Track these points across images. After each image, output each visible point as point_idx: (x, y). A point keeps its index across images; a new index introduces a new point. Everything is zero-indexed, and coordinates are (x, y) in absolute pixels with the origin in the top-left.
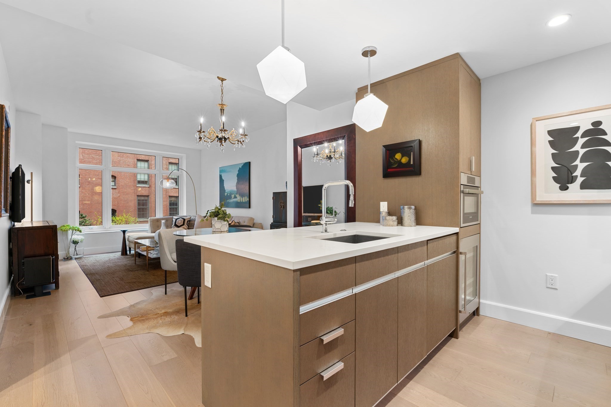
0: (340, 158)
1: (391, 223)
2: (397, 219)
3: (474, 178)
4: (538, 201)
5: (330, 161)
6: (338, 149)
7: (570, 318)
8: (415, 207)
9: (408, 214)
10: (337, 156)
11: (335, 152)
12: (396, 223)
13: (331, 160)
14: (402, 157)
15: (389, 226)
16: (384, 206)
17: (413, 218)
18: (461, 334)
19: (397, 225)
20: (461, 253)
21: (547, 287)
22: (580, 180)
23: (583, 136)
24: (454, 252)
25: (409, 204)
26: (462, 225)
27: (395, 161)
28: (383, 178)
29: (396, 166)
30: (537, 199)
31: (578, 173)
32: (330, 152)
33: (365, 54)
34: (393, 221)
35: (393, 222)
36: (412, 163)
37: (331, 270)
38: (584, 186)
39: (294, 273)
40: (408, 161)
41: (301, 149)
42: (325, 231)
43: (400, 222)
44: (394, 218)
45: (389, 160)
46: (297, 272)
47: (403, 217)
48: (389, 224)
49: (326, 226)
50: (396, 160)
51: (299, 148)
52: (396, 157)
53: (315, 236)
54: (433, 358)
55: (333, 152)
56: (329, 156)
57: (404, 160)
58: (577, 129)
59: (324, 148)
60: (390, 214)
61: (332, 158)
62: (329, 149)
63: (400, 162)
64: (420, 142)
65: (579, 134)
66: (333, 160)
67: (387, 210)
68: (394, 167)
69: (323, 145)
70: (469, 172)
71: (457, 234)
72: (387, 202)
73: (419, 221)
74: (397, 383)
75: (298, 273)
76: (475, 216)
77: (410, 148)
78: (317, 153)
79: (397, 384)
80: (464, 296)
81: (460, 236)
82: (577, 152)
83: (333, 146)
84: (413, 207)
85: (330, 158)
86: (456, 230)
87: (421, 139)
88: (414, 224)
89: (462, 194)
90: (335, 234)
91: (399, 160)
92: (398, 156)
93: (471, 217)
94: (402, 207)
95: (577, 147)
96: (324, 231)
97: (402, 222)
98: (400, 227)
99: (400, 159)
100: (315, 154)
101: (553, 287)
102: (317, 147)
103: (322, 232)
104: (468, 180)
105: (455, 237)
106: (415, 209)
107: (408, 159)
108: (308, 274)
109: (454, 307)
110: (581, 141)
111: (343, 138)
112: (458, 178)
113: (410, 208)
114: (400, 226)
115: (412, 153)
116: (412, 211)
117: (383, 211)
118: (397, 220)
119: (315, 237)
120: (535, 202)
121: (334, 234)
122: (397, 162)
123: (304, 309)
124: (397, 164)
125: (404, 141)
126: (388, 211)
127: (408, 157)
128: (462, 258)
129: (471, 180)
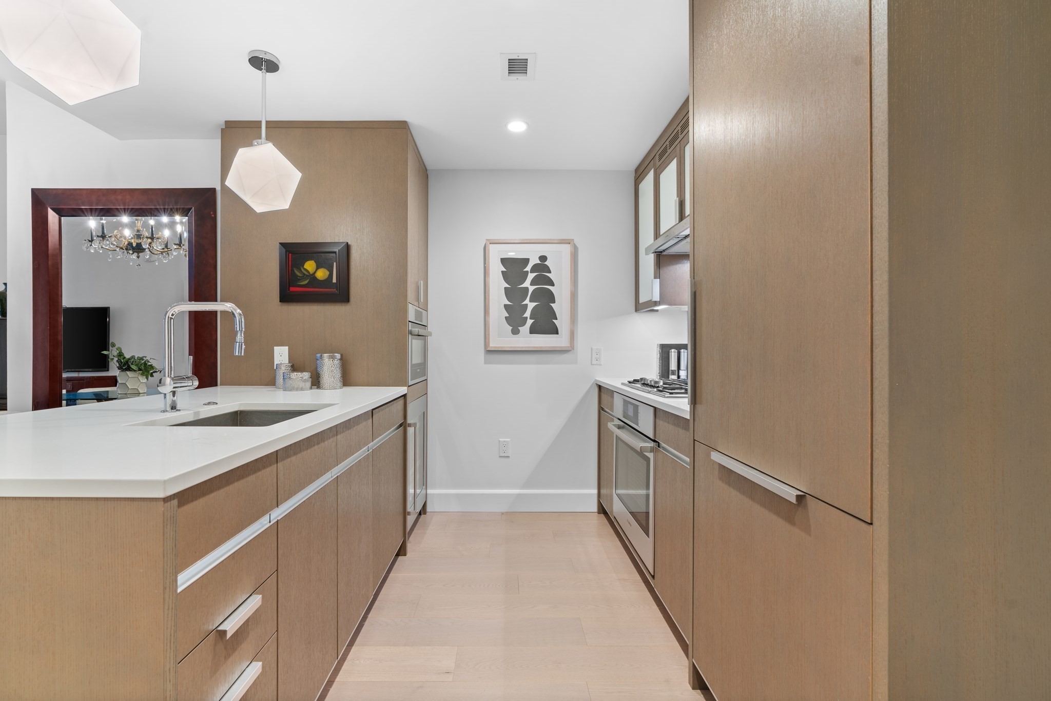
0: (162, 253)
1: (302, 384)
2: (311, 377)
3: (422, 312)
4: (492, 347)
5: (138, 257)
6: (160, 233)
7: (521, 489)
8: (342, 355)
9: (330, 367)
10: (158, 247)
11: (152, 238)
12: (309, 384)
13: (140, 254)
14: (317, 268)
15: (297, 390)
16: (281, 355)
17: (338, 374)
18: (409, 546)
19: (311, 388)
20: (410, 425)
21: (500, 457)
22: (530, 322)
23: (533, 271)
24: (401, 425)
25: (332, 351)
26: (411, 383)
27: (304, 274)
28: (280, 302)
29: (306, 282)
30: (491, 346)
31: (528, 314)
32: (139, 236)
33: (257, 62)
34: (305, 381)
35: (304, 384)
36: (334, 280)
37: (236, 484)
38: (533, 330)
39: (166, 504)
40: (327, 276)
41: (57, 216)
42: (172, 409)
43: (316, 382)
44: (306, 375)
45: (292, 270)
46: (172, 502)
47: (321, 372)
48: (296, 386)
49: (174, 396)
50: (306, 273)
51: (52, 216)
52: (305, 267)
53: (151, 421)
54: (379, 597)
55: (147, 238)
56: (134, 245)
57: (321, 274)
58: (526, 261)
59: (121, 225)
60: (294, 368)
61: (145, 249)
62: (136, 229)
63: (312, 277)
64: (348, 247)
65: (528, 268)
66: (147, 254)
67: (287, 361)
68: (302, 283)
69: (119, 218)
70: (416, 304)
71: (404, 396)
72: (287, 347)
73: (347, 380)
74: (338, 658)
75: (175, 502)
76: (422, 368)
77: (332, 255)
78: (100, 234)
79: (337, 661)
80: (413, 491)
81: (409, 398)
82: (527, 289)
83: (149, 224)
84: (338, 356)
85: (138, 249)
86: (403, 390)
87: (349, 243)
88: (339, 384)
89: (410, 335)
90: (197, 413)
91: (311, 273)
92: (310, 266)
93: (418, 370)
94: (318, 355)
95: (527, 284)
96: (169, 409)
97: (319, 382)
98: (315, 391)
99: (314, 271)
100: (94, 234)
101: (505, 455)
102: (102, 219)
103: (164, 411)
104: (415, 315)
105: (401, 402)
106: (341, 359)
107: (327, 273)
108: (192, 501)
109: (401, 509)
110: (531, 276)
111: (185, 212)
112: (405, 311)
113: (333, 358)
114: (314, 389)
115: (335, 263)
116: (337, 362)
117: (279, 363)
118: (311, 379)
119: (152, 423)
120: (489, 349)
121: (195, 413)
122: (307, 276)
123: (186, 578)
124: (308, 281)
125: (320, 241)
126: (289, 363)
127: (328, 270)
128: (410, 431)
129: (418, 315)
